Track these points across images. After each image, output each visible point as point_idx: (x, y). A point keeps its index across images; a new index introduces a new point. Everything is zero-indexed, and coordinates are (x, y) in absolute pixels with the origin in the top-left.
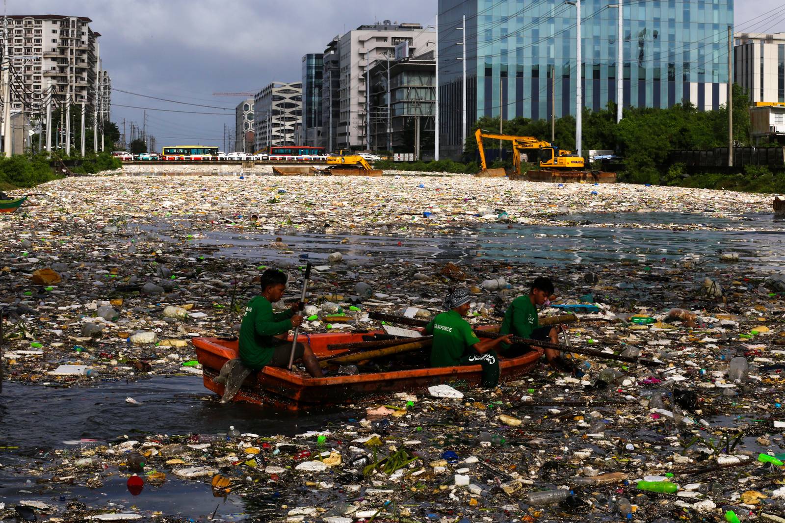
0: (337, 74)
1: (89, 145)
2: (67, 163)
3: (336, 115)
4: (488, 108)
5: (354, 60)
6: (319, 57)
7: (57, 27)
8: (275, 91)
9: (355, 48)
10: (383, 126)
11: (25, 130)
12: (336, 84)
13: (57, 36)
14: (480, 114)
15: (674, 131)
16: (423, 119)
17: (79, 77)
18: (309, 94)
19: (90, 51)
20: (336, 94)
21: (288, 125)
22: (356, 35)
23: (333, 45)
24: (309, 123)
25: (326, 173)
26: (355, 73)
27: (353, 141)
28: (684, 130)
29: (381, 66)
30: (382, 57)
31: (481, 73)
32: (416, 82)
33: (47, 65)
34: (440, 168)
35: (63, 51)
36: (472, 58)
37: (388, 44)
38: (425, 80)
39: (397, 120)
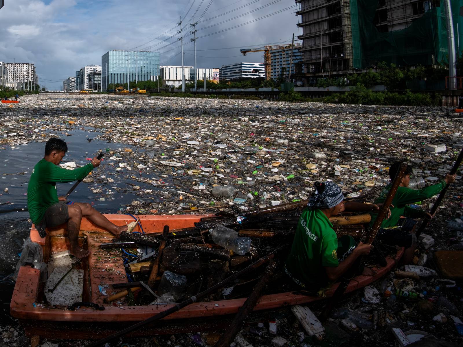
0: (82, 75)
1: (33, 89)
2: (28, 92)
3: (82, 83)
4: (111, 81)
5: (86, 73)
6: (79, 72)
7: (27, 65)
8: (70, 79)
9: (86, 70)
10: (91, 85)
11: (20, 86)
12: (82, 77)
13: (27, 67)
14: (110, 83)
15: (147, 85)
16: (99, 84)
17: (31, 76)
18: (77, 79)
19: (34, 71)
20: (82, 79)
21: (73, 85)
22: (86, 68)
23: (82, 69)
24: (77, 85)
25: (79, 94)
26: (86, 75)
27: (85, 88)
28: (149, 85)
29: (91, 73)
30: (91, 72)
31: (110, 75)
32: (97, 76)
33: (25, 73)
34: (102, 93)
35: (28, 70)
36: (108, 72)
37: (92, 69)
38: (99, 76)
39: (94, 84)
